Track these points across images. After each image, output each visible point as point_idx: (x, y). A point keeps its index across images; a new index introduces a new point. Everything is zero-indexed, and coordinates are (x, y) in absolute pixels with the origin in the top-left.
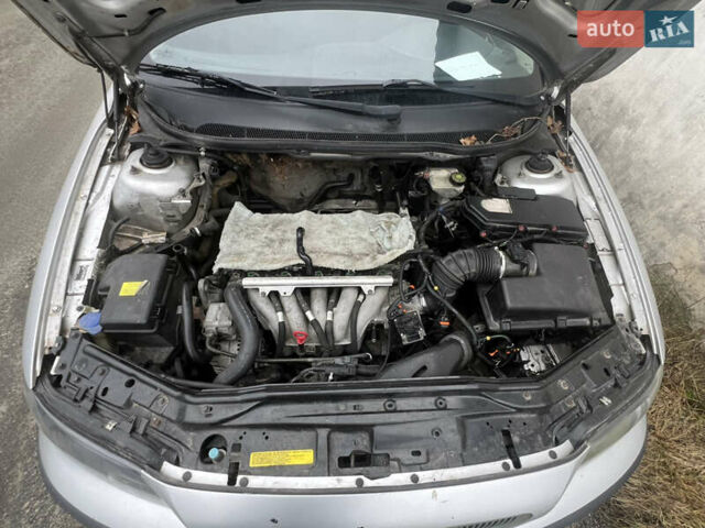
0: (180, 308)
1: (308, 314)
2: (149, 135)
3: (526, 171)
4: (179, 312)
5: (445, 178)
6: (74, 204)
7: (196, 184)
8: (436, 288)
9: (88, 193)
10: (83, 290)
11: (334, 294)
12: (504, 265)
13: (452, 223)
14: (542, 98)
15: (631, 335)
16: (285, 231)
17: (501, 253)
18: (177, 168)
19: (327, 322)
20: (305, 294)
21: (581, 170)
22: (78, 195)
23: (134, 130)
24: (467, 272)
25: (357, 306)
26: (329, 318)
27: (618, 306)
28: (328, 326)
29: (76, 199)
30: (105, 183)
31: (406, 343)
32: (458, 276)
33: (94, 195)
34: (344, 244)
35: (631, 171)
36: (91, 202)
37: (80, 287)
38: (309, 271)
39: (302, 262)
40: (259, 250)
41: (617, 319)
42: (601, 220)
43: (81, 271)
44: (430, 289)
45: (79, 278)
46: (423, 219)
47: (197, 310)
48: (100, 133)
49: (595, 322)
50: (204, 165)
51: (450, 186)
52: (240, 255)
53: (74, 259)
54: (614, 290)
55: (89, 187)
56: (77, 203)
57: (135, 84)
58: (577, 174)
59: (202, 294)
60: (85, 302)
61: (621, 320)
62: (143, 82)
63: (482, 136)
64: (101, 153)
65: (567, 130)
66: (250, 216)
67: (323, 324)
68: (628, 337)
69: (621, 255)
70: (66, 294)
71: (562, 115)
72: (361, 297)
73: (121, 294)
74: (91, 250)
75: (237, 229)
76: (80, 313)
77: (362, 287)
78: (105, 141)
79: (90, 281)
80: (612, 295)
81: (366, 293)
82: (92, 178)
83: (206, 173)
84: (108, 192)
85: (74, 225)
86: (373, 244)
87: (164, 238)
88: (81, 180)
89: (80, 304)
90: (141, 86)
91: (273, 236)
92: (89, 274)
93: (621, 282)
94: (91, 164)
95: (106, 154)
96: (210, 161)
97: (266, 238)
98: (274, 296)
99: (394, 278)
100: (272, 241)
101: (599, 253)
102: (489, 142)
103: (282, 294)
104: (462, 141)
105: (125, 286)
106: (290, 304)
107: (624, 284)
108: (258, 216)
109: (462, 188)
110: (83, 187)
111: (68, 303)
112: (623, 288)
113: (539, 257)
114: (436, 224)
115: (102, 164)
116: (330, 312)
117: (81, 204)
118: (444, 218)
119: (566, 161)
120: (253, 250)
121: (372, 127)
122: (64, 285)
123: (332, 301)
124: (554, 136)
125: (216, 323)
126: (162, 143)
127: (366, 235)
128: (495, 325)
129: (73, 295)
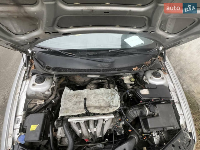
0: (49, 134)
1: (89, 130)
2: (38, 70)
3: (153, 77)
4: (49, 136)
5: (128, 79)
6: (15, 96)
7: (52, 86)
8: (127, 120)
9: (19, 91)
10: (19, 127)
11: (96, 122)
12: (148, 112)
13: (131, 95)
14: (157, 50)
15: (186, 133)
16: (80, 98)
17: (147, 108)
18: (47, 81)
19: (94, 132)
20: (87, 123)
21: (169, 73)
22: (16, 92)
23: (33, 68)
24: (136, 115)
25: (103, 125)
26: (95, 131)
27: (182, 122)
28: (95, 133)
29: (16, 94)
30: (25, 86)
31: (118, 134)
32: (134, 116)
33: (21, 92)
34: (99, 103)
35: (181, 61)
36: (20, 95)
37: (18, 126)
38: (88, 115)
39: (86, 112)
40: (73, 106)
41: (181, 126)
42: (175, 91)
43: (18, 120)
44: (125, 120)
45: (17, 123)
46: (122, 94)
47: (54, 133)
48: (22, 69)
49: (175, 128)
50: (55, 79)
51: (130, 82)
52: (67, 109)
53: (16, 116)
54: (180, 116)
55: (20, 89)
56: (16, 95)
57: (32, 52)
58: (168, 75)
59: (56, 126)
60: (20, 132)
61: (183, 127)
62: (35, 51)
63: (139, 66)
64: (23, 76)
65: (164, 60)
66: (70, 92)
67: (93, 133)
68: (185, 133)
69: (182, 104)
70: (14, 129)
71: (163, 56)
72: (104, 122)
73: (31, 130)
74: (21, 112)
75: (66, 98)
76: (18, 136)
77: (105, 119)
78: (24, 72)
79: (21, 124)
80: (180, 118)
81: (106, 121)
82: (20, 86)
83: (56, 81)
84: (25, 90)
85: (15, 104)
86: (107, 102)
87: (43, 103)
88: (17, 87)
89: (18, 132)
90: (34, 52)
91: (77, 100)
92: (21, 121)
93: (182, 113)
94: (20, 80)
95: (24, 76)
96: (57, 78)
97: (75, 101)
98: (78, 124)
99: (114, 116)
100: (77, 102)
101: (175, 103)
102: (141, 69)
103: (80, 123)
104: (133, 69)
105: (32, 126)
106: (83, 126)
107: (183, 114)
108: (72, 92)
109: (133, 82)
110: (18, 89)
111: (14, 132)
112: (183, 115)
113: (158, 109)
114: (126, 95)
115: (23, 80)
116: (95, 128)
117: (17, 96)
118: (129, 93)
119: (164, 71)
120: (71, 107)
121: (106, 65)
122: (13, 126)
123: (96, 124)
124: (160, 61)
125: (61, 135)
126: (42, 73)
127: (105, 98)
128: (145, 131)
129: (16, 129)
